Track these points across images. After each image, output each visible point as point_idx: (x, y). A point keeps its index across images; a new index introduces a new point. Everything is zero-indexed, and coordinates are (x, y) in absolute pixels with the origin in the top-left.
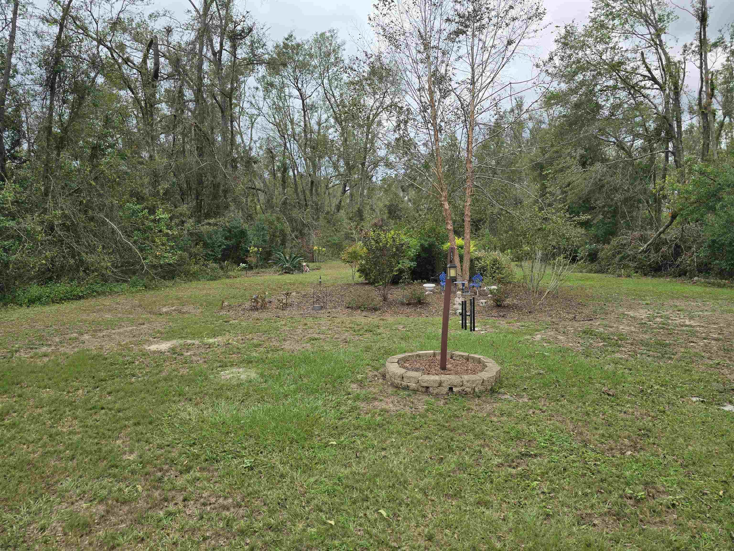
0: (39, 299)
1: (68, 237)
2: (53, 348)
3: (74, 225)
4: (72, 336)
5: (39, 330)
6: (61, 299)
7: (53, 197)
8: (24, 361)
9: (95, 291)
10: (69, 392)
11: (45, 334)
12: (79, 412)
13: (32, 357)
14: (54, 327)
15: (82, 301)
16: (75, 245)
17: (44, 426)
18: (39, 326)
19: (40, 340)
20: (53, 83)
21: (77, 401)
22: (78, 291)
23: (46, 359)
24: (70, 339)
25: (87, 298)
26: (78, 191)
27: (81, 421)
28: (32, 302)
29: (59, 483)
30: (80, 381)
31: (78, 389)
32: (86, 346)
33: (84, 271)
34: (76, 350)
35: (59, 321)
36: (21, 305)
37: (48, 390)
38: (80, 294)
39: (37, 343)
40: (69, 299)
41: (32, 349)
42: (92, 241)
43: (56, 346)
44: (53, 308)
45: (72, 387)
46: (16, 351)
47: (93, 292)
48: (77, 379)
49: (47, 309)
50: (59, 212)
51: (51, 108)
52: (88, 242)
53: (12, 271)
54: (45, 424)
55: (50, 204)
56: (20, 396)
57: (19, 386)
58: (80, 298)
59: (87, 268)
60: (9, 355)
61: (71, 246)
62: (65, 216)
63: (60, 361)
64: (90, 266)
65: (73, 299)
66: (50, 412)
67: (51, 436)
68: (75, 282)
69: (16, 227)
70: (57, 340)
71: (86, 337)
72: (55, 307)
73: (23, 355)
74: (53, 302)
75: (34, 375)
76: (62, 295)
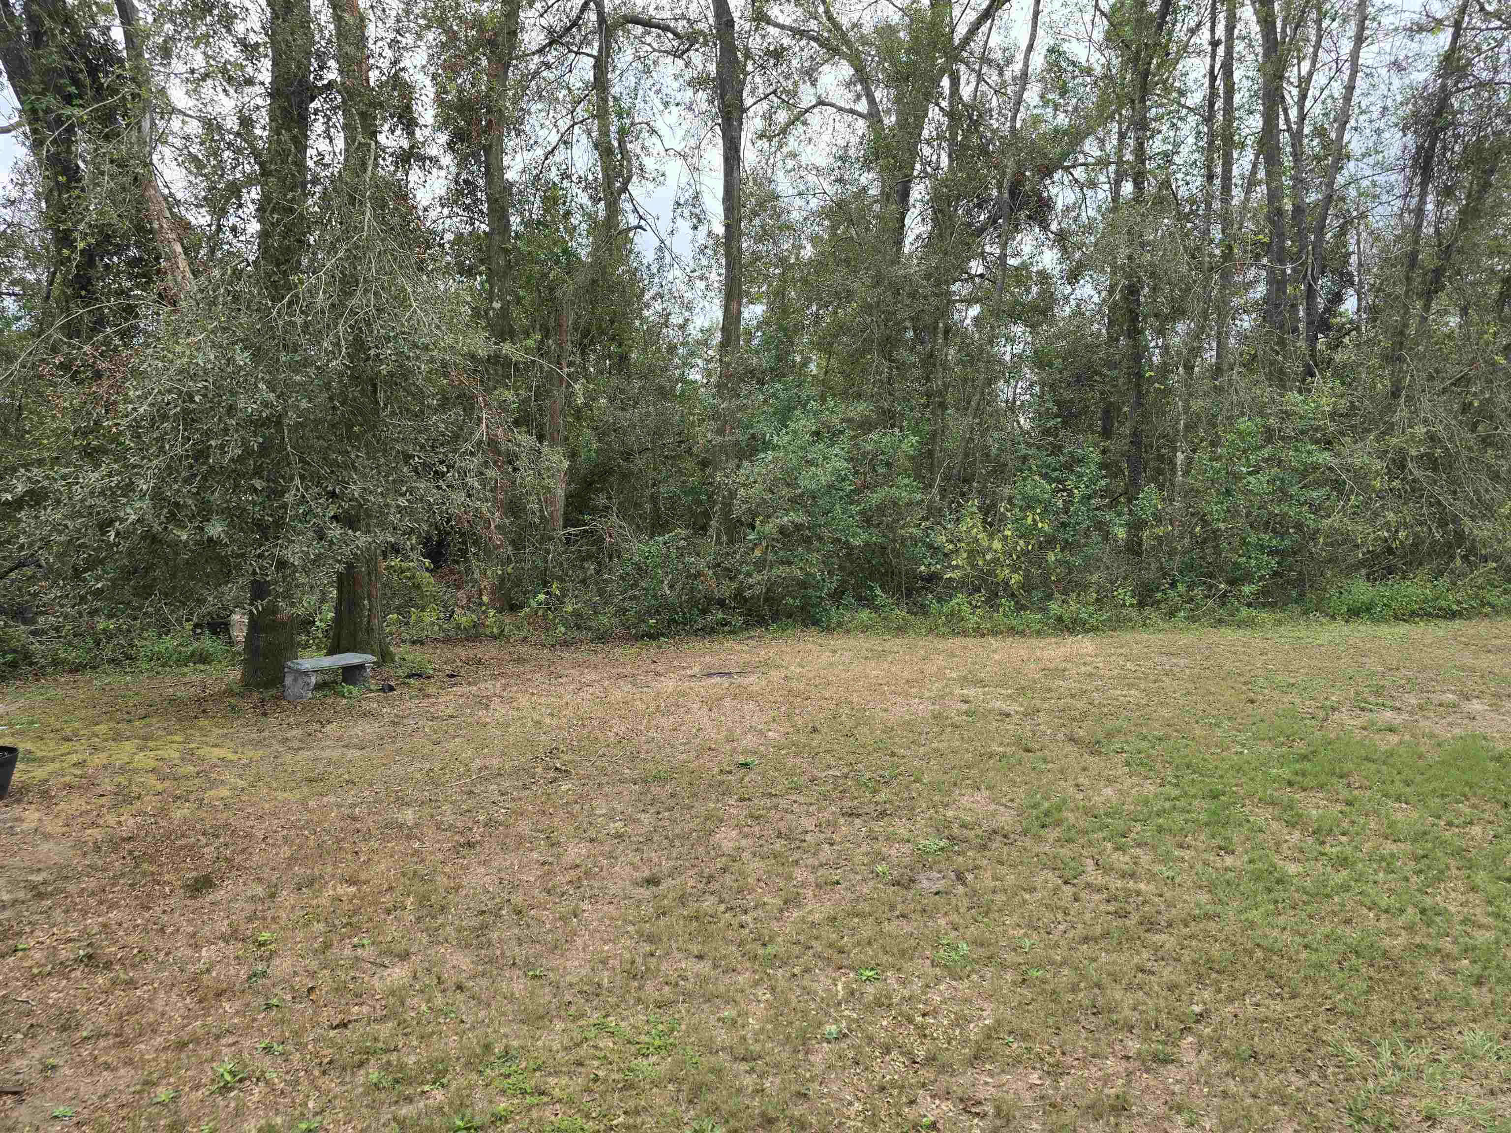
0: (1368, 610)
1: (1435, 482)
2: (1406, 716)
3: (1450, 456)
4: (1444, 697)
5: (1374, 674)
6: (1413, 613)
7: (1409, 398)
8: (1351, 731)
9: (1490, 604)
10: (1450, 824)
11: (1387, 683)
12: (1481, 877)
13: (1364, 729)
14: (1404, 671)
15: (1457, 623)
16: (1446, 499)
17: (1404, 884)
18: (1373, 665)
19: (1377, 694)
20: (1429, 159)
21: (1474, 851)
22: (1450, 601)
23: (1393, 739)
24: (1440, 705)
25: (1470, 618)
26: (1463, 381)
27: (1490, 903)
28: (1354, 613)
29: (1455, 1030)
30: (1474, 806)
31: (1471, 823)
32: (1478, 728)
33: (1465, 558)
34: (1457, 731)
35: (1413, 662)
36: (1333, 618)
37: (1404, 806)
38: (1455, 607)
39: (1372, 699)
40: (1429, 615)
41: (1363, 709)
42: (1487, 491)
43: (1411, 713)
44: (1397, 630)
45: (1459, 814)
46: (1334, 709)
47: (1483, 606)
48: (1468, 800)
49: (1384, 630)
50: (1420, 430)
51: (1419, 212)
52: (1476, 492)
53: (1322, 549)
54: (1407, 880)
55: (1401, 413)
56: (1349, 803)
57: (1345, 781)
58: (1452, 615)
59: (1472, 550)
60: (1321, 714)
61: (1439, 503)
62: (1432, 438)
63: (1423, 749)
64: (1479, 546)
65: (1438, 616)
66: (1417, 859)
67: (1423, 912)
68: (1444, 581)
69: (1334, 462)
70: (1414, 701)
71: (1476, 706)
72: (1402, 629)
73: (1343, 716)
74: (1396, 618)
75: (1373, 767)
76: (1416, 607)
